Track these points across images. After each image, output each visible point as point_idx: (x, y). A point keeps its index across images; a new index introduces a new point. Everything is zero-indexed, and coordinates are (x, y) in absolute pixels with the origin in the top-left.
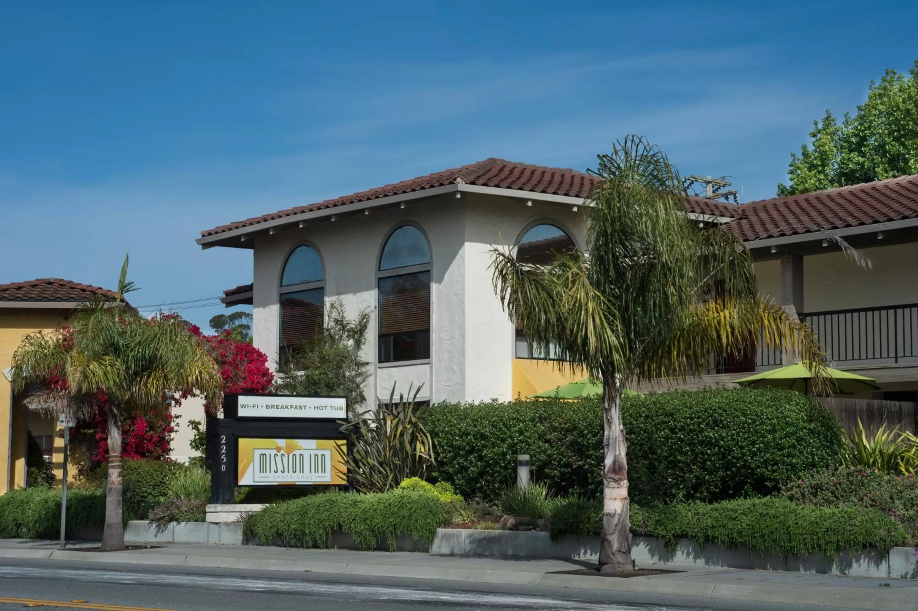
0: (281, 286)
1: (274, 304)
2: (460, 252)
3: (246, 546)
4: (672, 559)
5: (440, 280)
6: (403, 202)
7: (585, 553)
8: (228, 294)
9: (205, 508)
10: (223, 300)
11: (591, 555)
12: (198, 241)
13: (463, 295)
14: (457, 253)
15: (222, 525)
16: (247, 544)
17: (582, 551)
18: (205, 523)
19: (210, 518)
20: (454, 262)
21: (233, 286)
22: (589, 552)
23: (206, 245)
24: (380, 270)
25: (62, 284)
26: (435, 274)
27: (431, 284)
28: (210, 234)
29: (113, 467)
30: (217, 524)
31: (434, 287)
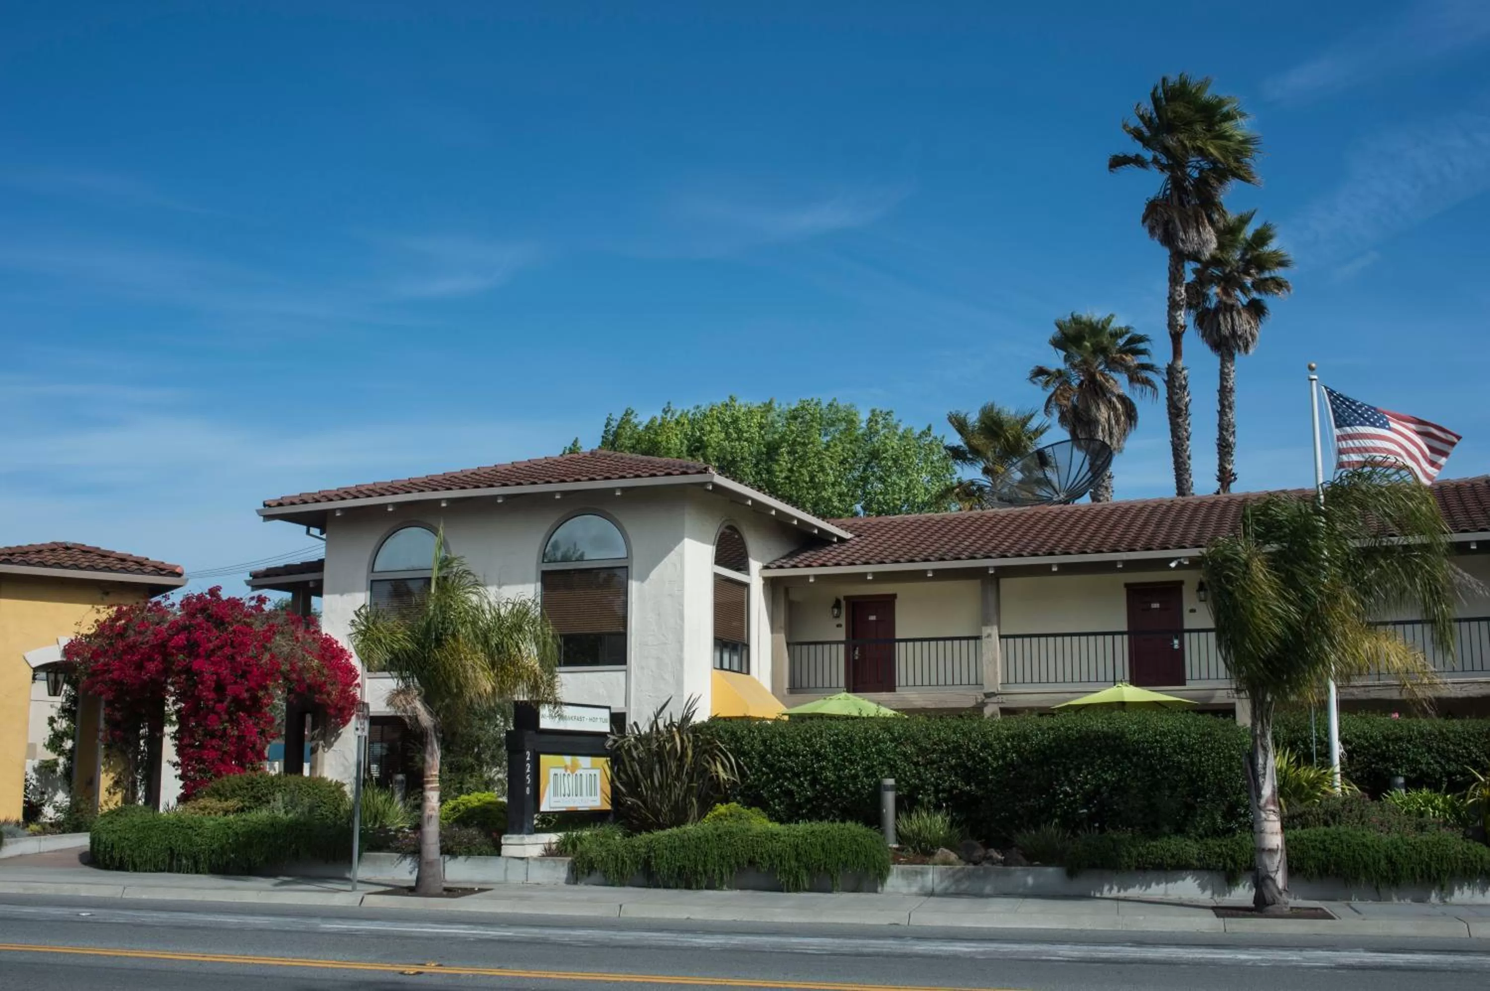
0: (372, 571)
1: (360, 591)
2: (677, 548)
3: (575, 887)
4: (1230, 893)
5: (643, 578)
6: (618, 488)
7: (1111, 889)
8: (255, 576)
9: (500, 839)
10: (248, 583)
11: (1119, 891)
12: (259, 512)
13: (682, 596)
14: (671, 550)
15: (531, 861)
16: (575, 883)
17: (1106, 888)
18: (500, 858)
19: (506, 851)
20: (666, 560)
21: (262, 567)
22: (1116, 888)
23: (268, 518)
24: (543, 562)
25: (86, 551)
26: (635, 569)
27: (630, 582)
28: (280, 505)
29: (432, 789)
30: (522, 859)
31: (634, 586)
